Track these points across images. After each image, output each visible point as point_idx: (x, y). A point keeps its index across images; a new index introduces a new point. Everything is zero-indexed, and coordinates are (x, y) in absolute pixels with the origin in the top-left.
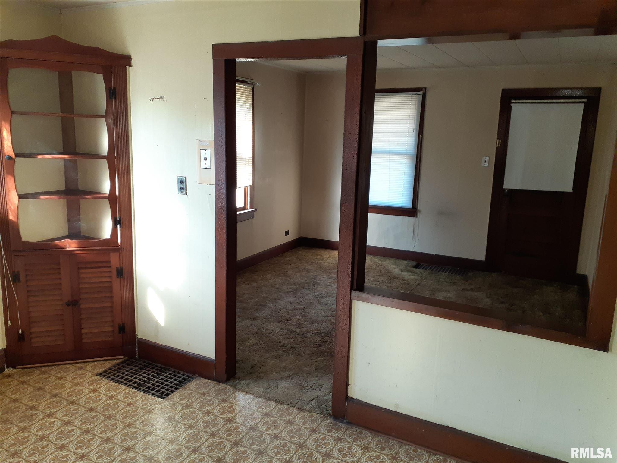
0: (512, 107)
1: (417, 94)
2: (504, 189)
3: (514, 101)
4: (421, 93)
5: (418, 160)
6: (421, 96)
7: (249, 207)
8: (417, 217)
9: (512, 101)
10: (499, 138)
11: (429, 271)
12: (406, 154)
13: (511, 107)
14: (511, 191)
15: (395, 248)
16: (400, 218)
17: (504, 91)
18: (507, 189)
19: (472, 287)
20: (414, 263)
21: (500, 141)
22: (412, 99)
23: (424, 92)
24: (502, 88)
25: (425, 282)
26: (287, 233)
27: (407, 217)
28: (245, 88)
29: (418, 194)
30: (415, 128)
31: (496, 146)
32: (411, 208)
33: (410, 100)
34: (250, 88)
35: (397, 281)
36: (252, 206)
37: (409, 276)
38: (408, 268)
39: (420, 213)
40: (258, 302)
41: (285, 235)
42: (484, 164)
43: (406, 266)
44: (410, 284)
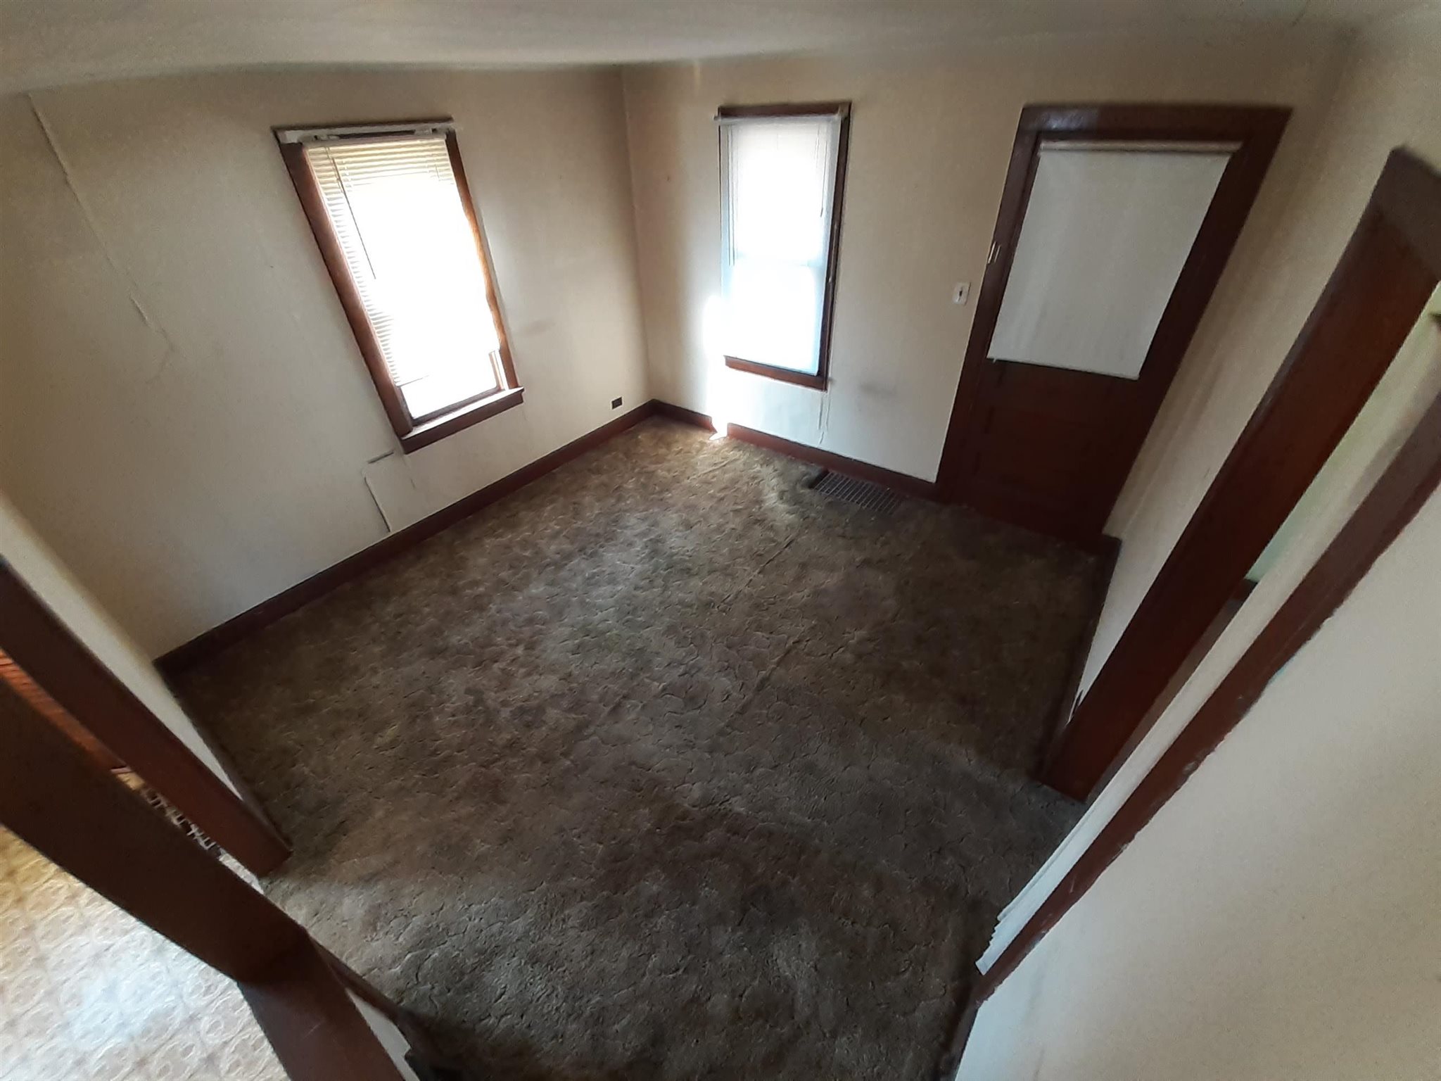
0: (1041, 160)
1: (830, 119)
2: (990, 358)
3: (1048, 144)
4: (837, 118)
5: (830, 280)
6: (840, 124)
7: (506, 386)
8: (826, 389)
9: (1043, 145)
10: (997, 240)
11: (829, 499)
13: (1038, 160)
15: (791, 439)
16: (799, 388)
18: (994, 359)
19: (884, 553)
20: (815, 471)
21: (998, 248)
23: (847, 113)
24: (1023, 104)
25: (805, 537)
26: (617, 403)
27: (810, 389)
29: (828, 347)
30: (824, 206)
31: (989, 259)
32: (817, 373)
34: (440, 143)
35: (758, 531)
36: (513, 382)
37: (787, 515)
38: (798, 486)
39: (831, 384)
40: (480, 596)
41: (614, 407)
42: (957, 299)
43: (798, 481)
44: (774, 541)
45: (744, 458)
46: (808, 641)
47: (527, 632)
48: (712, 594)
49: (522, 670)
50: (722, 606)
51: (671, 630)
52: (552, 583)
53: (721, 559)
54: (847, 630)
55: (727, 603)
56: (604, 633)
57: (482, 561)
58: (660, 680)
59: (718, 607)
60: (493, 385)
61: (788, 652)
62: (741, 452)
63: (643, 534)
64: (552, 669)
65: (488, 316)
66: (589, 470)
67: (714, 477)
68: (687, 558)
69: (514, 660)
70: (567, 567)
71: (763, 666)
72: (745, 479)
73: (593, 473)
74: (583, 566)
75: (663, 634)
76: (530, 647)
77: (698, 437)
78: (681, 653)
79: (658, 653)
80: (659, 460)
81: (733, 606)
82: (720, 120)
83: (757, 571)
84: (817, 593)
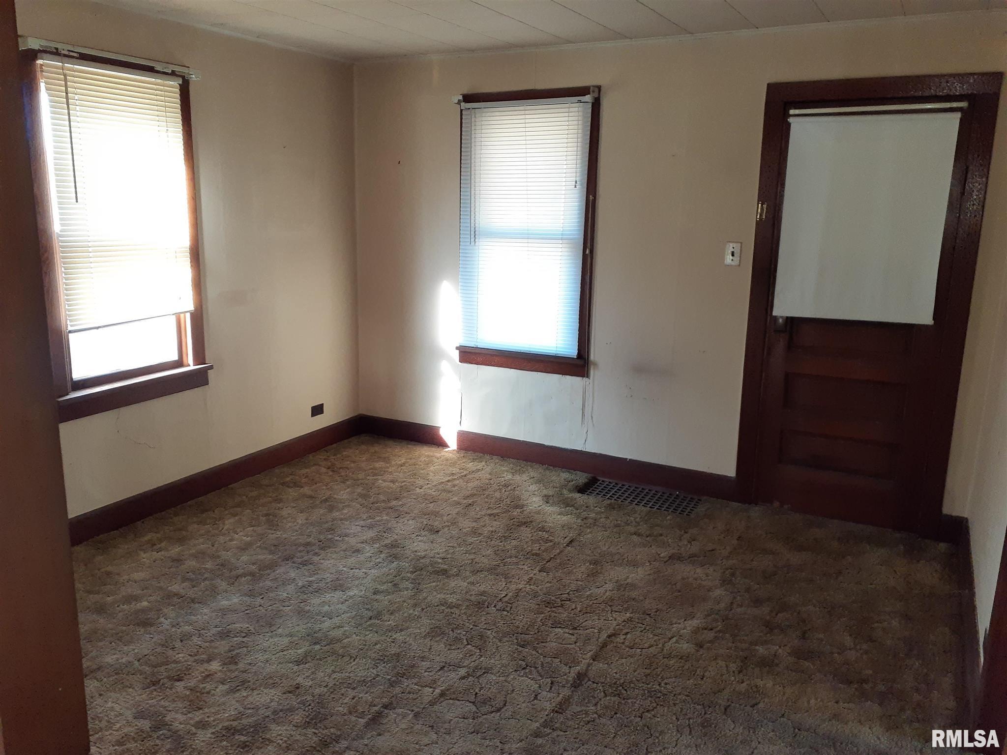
0: (792, 125)
1: (580, 101)
2: (776, 316)
3: (797, 112)
4: (588, 98)
5: (587, 252)
6: (590, 105)
7: (190, 359)
8: (588, 377)
9: (792, 112)
10: (762, 198)
11: (609, 502)
12: (562, 239)
13: (789, 125)
14: (791, 321)
15: (547, 443)
16: (555, 378)
17: (774, 90)
18: (782, 317)
19: (695, 548)
20: (581, 478)
21: (765, 206)
22: (571, 114)
23: (597, 96)
24: (768, 82)
25: (589, 536)
26: (317, 410)
27: (568, 377)
28: (155, 85)
29: (589, 326)
30: (578, 179)
31: (757, 218)
32: (576, 357)
33: (567, 114)
34: (173, 85)
35: (526, 533)
36: (200, 357)
37: (559, 517)
38: (565, 492)
39: (594, 368)
40: (143, 611)
41: (313, 415)
42: (729, 259)
43: (563, 487)
44: (551, 541)
45: (488, 469)
46: (627, 634)
47: (223, 646)
48: (483, 593)
49: (222, 688)
50: (500, 605)
51: (435, 632)
52: (251, 594)
53: (485, 561)
54: (674, 621)
55: (506, 602)
56: (339, 640)
57: (138, 576)
58: (432, 684)
59: (495, 606)
60: (175, 357)
61: (604, 645)
62: (483, 463)
63: (374, 540)
64: (270, 682)
65: (185, 272)
66: (283, 484)
67: (454, 486)
68: (440, 561)
69: (208, 676)
70: (272, 576)
71: (575, 662)
72: (495, 487)
73: (288, 487)
74: (293, 575)
75: (425, 637)
76: (232, 660)
77: (424, 452)
78: (455, 656)
79: (423, 658)
80: (376, 473)
81: (514, 605)
82: (463, 104)
83: (538, 568)
84: (621, 586)
